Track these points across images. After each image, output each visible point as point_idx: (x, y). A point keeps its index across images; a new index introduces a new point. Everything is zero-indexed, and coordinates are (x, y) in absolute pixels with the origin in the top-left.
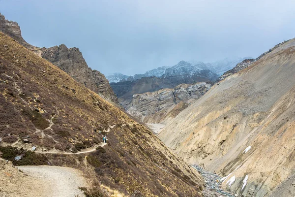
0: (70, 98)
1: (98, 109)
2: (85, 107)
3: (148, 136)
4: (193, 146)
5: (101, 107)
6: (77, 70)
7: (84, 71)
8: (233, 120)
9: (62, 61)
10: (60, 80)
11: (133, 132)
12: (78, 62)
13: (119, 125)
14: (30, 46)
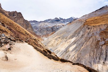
0: (20, 32)
1: (26, 35)
2: (23, 34)
3: (38, 41)
4: (51, 44)
5: (27, 34)
6: (21, 20)
7: (23, 20)
8: (61, 38)
9: (15, 16)
10: (17, 27)
11: (34, 40)
12: (21, 17)
13: (31, 39)
14: (4, 11)
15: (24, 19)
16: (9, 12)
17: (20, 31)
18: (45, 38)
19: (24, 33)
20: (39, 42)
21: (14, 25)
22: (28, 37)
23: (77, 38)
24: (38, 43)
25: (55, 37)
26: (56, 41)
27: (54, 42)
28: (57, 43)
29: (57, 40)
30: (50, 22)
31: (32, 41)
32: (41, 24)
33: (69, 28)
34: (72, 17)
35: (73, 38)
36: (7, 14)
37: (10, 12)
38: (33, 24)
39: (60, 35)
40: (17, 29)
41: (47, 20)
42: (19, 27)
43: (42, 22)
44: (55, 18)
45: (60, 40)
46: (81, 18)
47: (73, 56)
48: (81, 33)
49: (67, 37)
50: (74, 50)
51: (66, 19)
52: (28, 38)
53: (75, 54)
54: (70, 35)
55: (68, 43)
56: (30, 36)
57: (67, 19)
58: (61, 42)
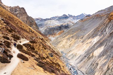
5: (32, 32)
6: (24, 16)
7: (26, 17)
8: (75, 38)
9: (17, 12)
10: (19, 23)
11: (41, 40)
12: (24, 13)
13: (37, 38)
14: (5, 6)
15: (27, 15)
16: (10, 7)
17: (23, 28)
18: (51, 38)
19: (28, 30)
20: (47, 42)
21: (15, 20)
22: (34, 35)
23: (101, 37)
24: (46, 44)
25: (66, 36)
26: (69, 42)
27: (66, 42)
28: (70, 43)
29: (69, 40)
30: (57, 20)
31: (39, 41)
32: (46, 21)
33: (83, 25)
34: (83, 14)
35: (94, 37)
36: (8, 10)
37: (12, 7)
38: (38, 22)
39: (73, 34)
40: (19, 25)
41: (53, 17)
42: (21, 23)
43: (48, 19)
44: (63, 15)
45: (73, 40)
46: (99, 13)
47: (105, 64)
48: (107, 30)
49: (83, 36)
50: (103, 55)
51: (76, 16)
52: (33, 37)
53: (106, 62)
54: (87, 33)
55: (87, 44)
56: (36, 35)
57: (78, 16)
58: (75, 42)
